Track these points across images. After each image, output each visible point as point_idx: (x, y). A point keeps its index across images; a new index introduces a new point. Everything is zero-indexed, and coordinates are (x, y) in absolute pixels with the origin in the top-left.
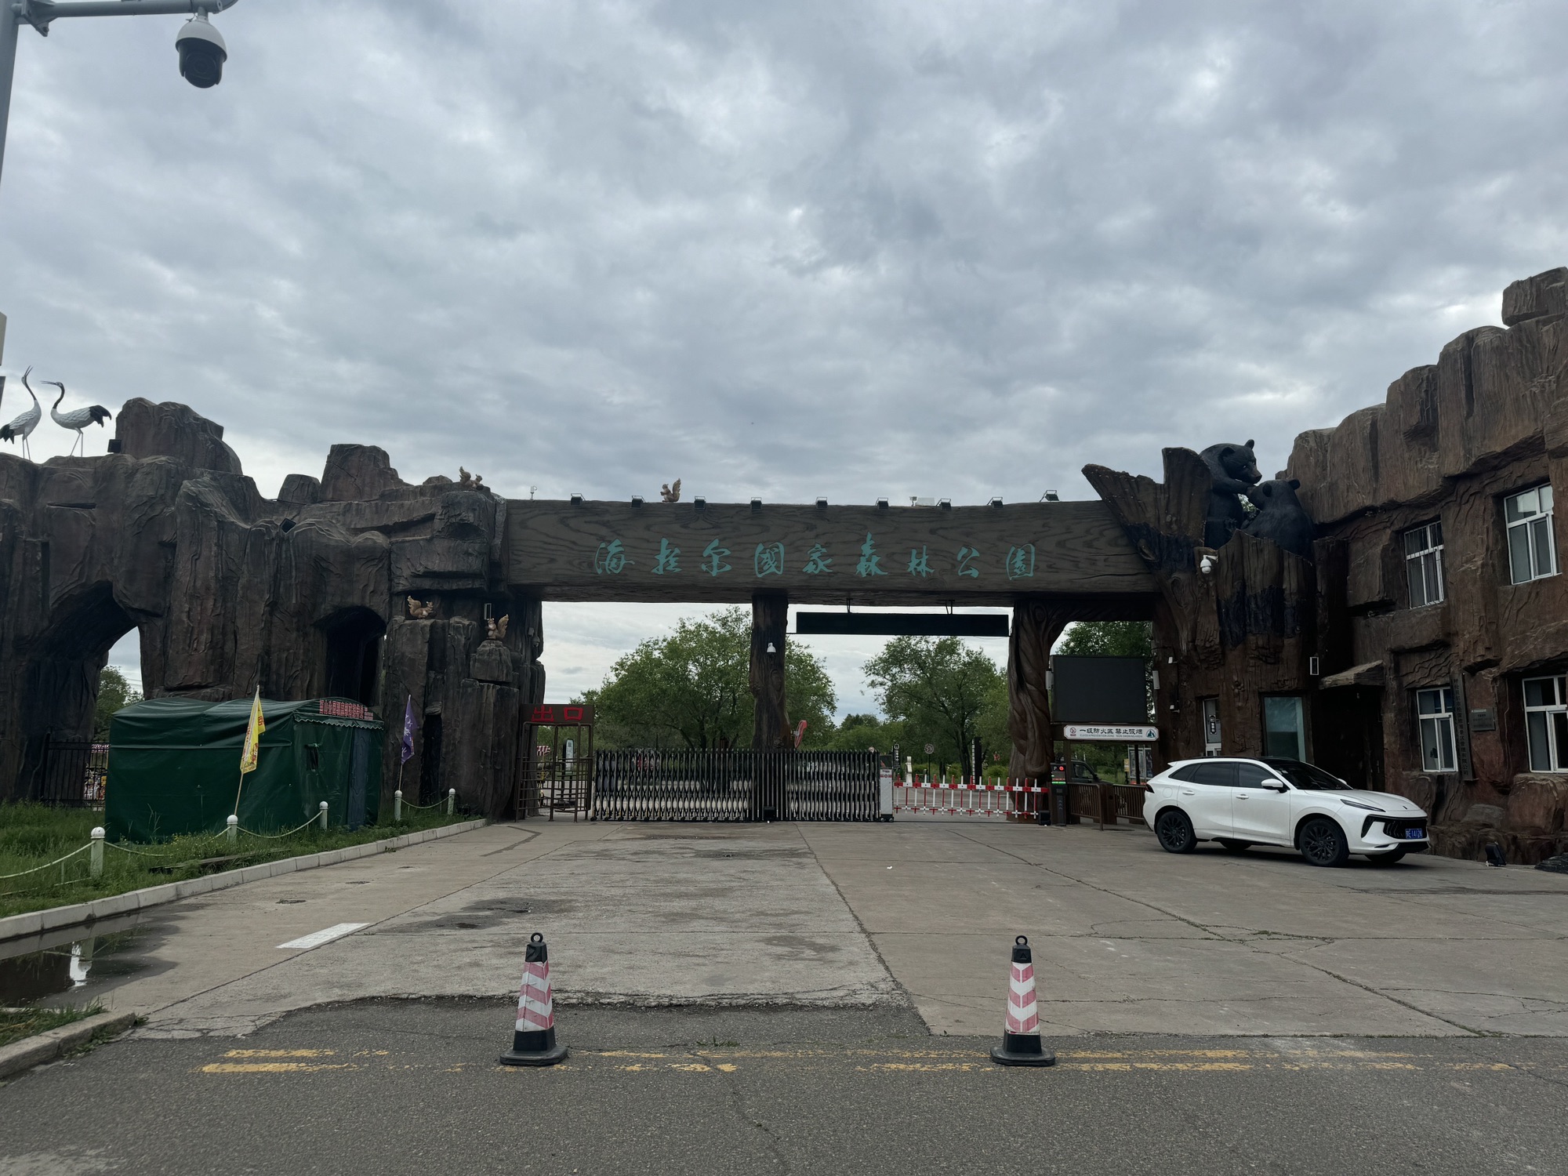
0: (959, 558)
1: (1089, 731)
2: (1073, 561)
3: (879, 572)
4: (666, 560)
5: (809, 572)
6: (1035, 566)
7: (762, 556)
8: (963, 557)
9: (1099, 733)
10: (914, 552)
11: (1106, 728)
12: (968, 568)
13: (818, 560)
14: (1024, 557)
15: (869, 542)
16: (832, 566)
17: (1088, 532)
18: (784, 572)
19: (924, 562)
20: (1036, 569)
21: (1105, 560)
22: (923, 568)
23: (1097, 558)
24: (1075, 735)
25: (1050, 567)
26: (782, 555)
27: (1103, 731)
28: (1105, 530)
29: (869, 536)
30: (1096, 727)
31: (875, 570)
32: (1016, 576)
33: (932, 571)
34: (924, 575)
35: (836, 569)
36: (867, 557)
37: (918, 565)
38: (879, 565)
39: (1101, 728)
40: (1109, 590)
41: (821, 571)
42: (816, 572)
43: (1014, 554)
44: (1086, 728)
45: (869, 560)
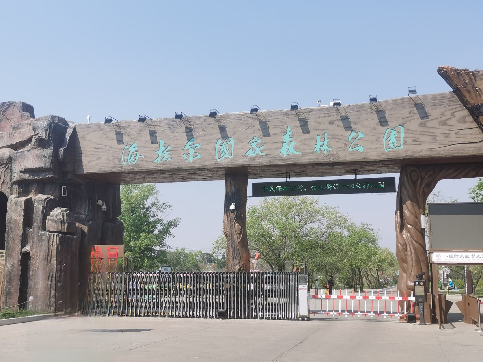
0: (350, 139)
1: (451, 257)
2: (432, 136)
3: (296, 153)
4: (163, 154)
5: (249, 156)
6: (404, 141)
7: (221, 147)
8: (352, 138)
9: (459, 258)
10: (319, 137)
11: (464, 254)
12: (356, 146)
13: (255, 147)
14: (396, 135)
15: (289, 133)
16: (264, 150)
17: (443, 114)
18: (234, 157)
19: (325, 143)
20: (405, 143)
21: (456, 134)
22: (325, 147)
23: (451, 132)
24: (440, 260)
25: (415, 141)
26: (233, 145)
27: (461, 256)
28: (456, 111)
29: (289, 129)
30: (456, 254)
31: (293, 152)
32: (391, 149)
33: (331, 150)
34: (325, 152)
35: (267, 152)
36: (287, 143)
37: (322, 146)
38: (295, 148)
39: (460, 254)
40: (460, 154)
41: (257, 154)
42: (254, 155)
43: (389, 134)
44: (448, 254)
45: (289, 145)
